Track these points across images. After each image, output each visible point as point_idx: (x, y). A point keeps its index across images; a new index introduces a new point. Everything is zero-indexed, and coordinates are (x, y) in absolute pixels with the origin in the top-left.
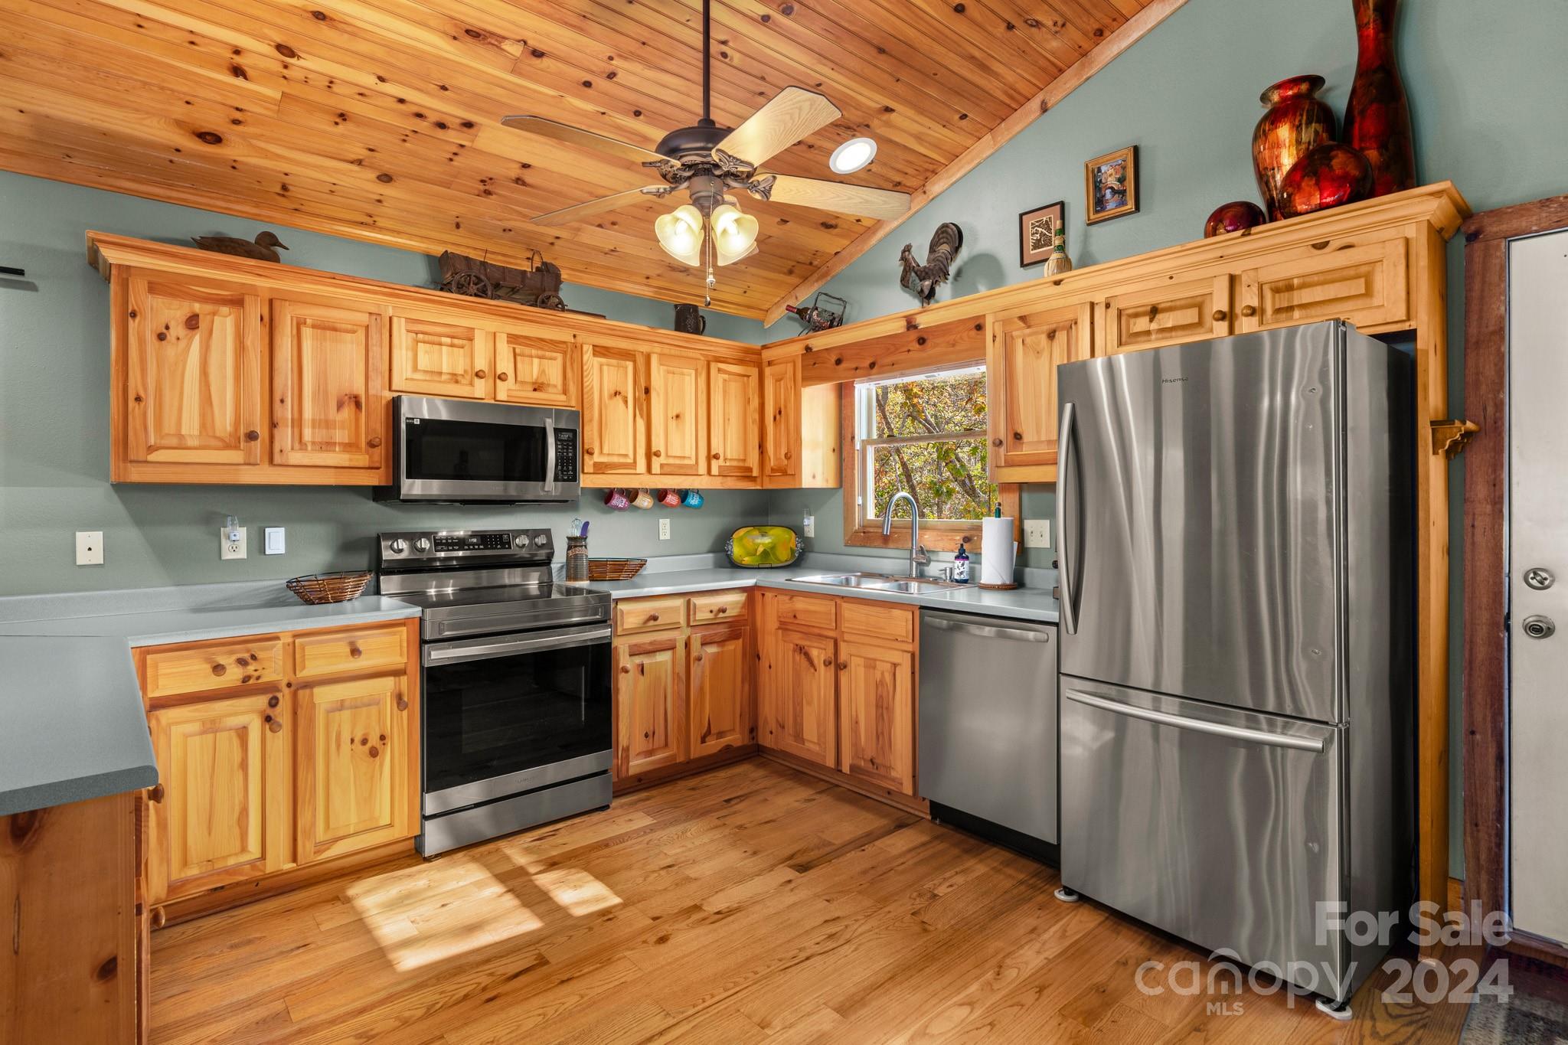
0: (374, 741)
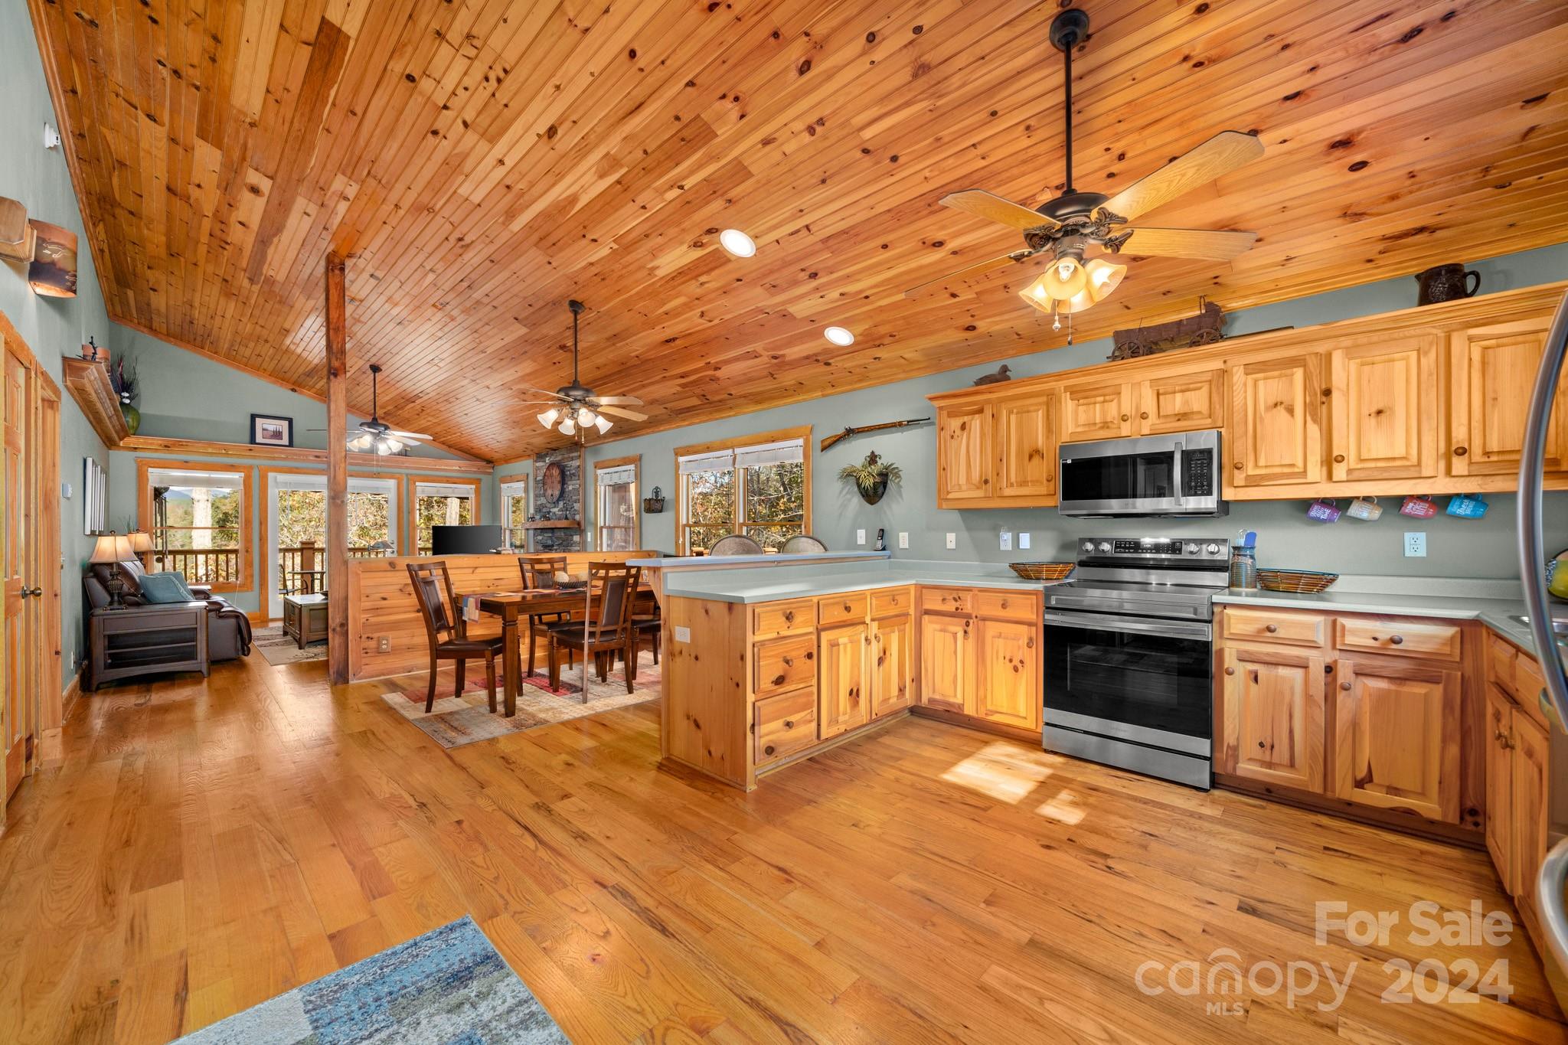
0: (1016, 662)
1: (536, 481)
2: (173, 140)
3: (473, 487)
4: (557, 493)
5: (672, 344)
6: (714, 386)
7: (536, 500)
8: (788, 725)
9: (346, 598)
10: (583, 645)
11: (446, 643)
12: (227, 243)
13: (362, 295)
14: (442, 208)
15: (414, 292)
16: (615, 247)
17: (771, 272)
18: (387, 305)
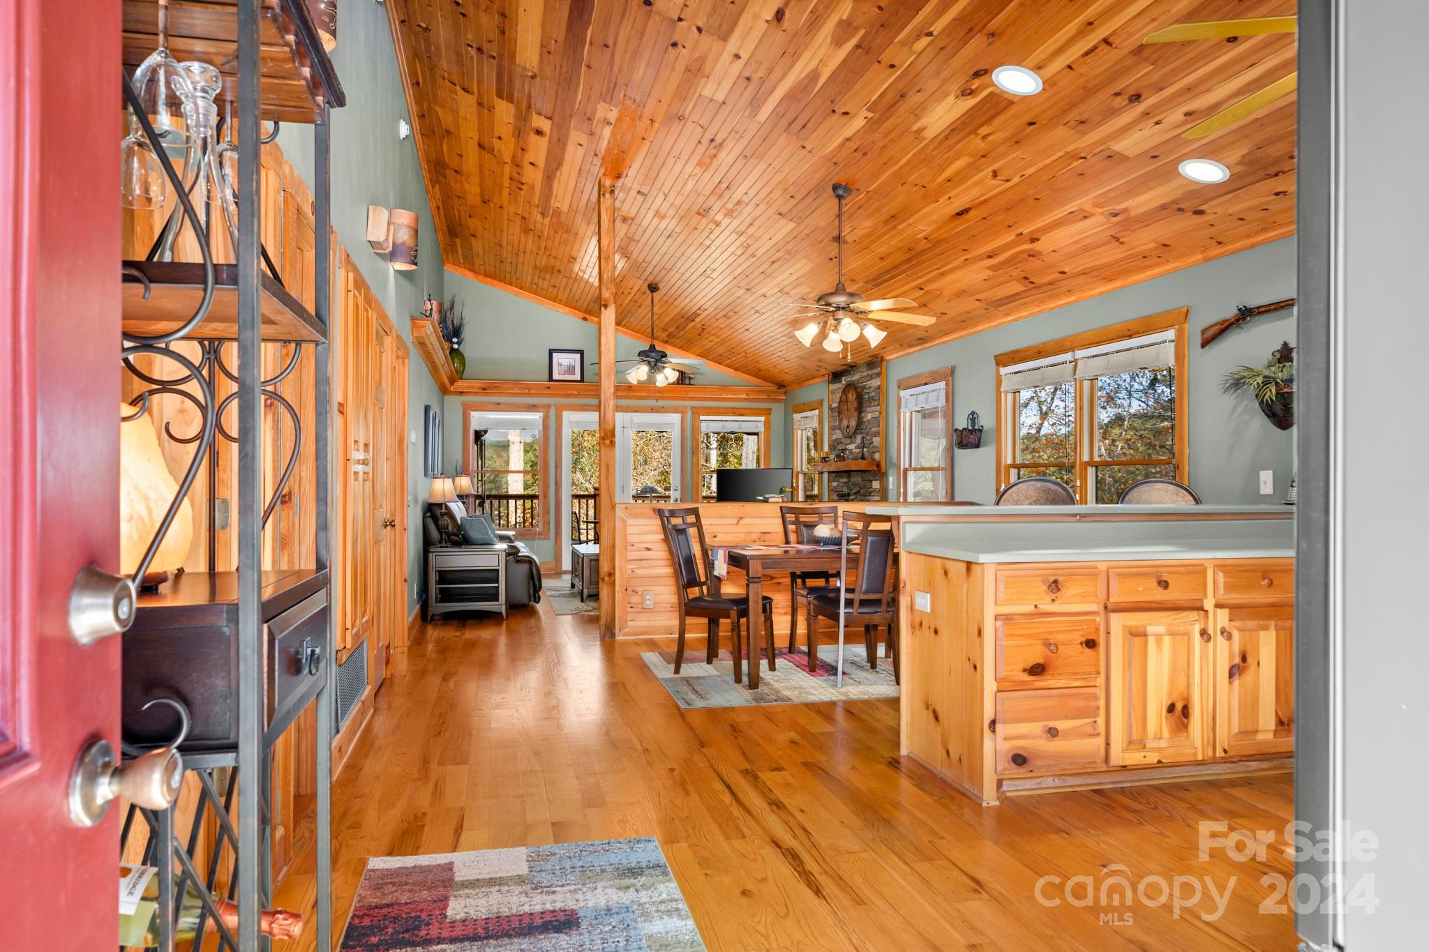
1: (830, 408)
2: (480, 104)
3: (762, 419)
4: (853, 423)
5: (965, 217)
6: (1035, 263)
7: (830, 434)
8: (1053, 733)
9: (614, 546)
10: (838, 614)
11: (695, 599)
12: (522, 184)
13: (632, 213)
14: (690, 114)
15: (678, 202)
16: (870, 115)
17: (1073, 105)
18: (655, 219)
